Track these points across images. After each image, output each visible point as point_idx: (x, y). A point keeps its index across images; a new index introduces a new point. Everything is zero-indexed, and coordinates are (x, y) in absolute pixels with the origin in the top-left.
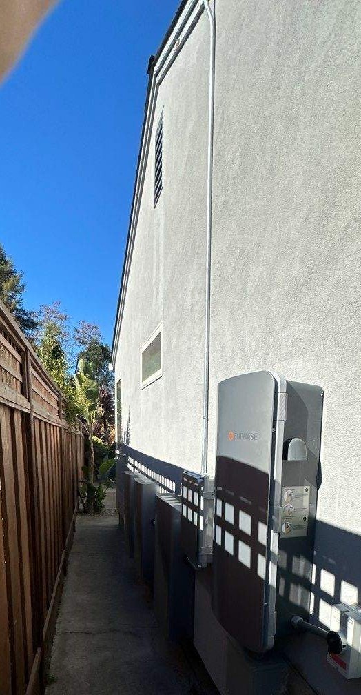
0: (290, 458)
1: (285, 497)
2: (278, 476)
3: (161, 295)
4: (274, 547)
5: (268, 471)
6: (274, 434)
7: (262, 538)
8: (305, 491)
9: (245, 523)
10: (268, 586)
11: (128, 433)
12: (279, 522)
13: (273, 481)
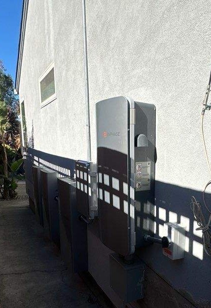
0: (138, 145)
1: (137, 167)
2: (132, 156)
3: (52, 42)
4: (132, 196)
5: (127, 153)
6: (129, 132)
7: (126, 191)
8: (148, 164)
9: (116, 184)
10: (130, 218)
11: (33, 139)
12: (134, 182)
13: (130, 159)
